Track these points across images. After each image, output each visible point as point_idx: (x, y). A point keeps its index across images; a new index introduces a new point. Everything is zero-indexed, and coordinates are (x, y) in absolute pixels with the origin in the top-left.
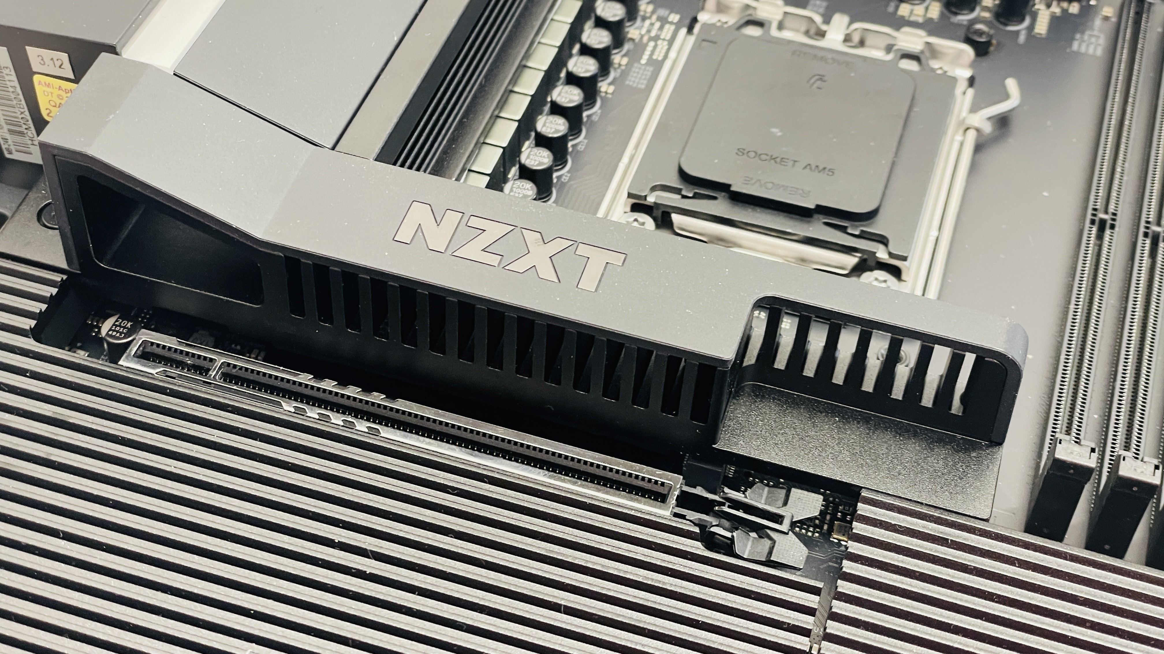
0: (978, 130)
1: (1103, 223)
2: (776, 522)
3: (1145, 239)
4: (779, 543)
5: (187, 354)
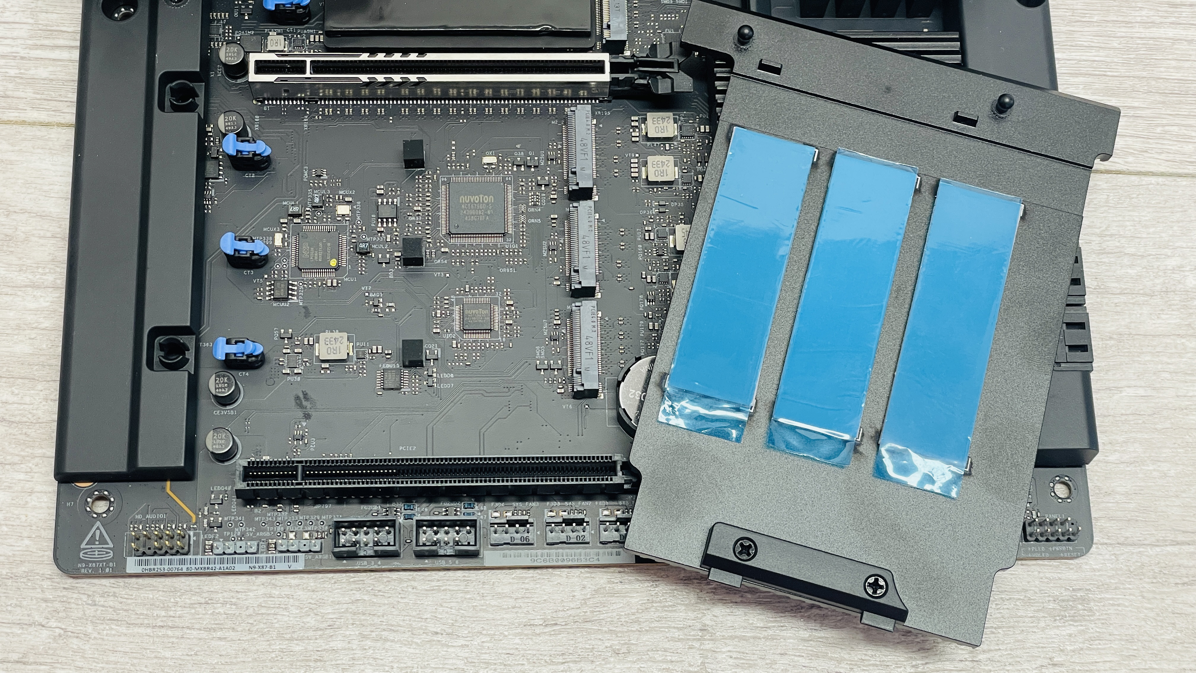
2: (669, 67)
4: (676, 80)
5: (286, 61)
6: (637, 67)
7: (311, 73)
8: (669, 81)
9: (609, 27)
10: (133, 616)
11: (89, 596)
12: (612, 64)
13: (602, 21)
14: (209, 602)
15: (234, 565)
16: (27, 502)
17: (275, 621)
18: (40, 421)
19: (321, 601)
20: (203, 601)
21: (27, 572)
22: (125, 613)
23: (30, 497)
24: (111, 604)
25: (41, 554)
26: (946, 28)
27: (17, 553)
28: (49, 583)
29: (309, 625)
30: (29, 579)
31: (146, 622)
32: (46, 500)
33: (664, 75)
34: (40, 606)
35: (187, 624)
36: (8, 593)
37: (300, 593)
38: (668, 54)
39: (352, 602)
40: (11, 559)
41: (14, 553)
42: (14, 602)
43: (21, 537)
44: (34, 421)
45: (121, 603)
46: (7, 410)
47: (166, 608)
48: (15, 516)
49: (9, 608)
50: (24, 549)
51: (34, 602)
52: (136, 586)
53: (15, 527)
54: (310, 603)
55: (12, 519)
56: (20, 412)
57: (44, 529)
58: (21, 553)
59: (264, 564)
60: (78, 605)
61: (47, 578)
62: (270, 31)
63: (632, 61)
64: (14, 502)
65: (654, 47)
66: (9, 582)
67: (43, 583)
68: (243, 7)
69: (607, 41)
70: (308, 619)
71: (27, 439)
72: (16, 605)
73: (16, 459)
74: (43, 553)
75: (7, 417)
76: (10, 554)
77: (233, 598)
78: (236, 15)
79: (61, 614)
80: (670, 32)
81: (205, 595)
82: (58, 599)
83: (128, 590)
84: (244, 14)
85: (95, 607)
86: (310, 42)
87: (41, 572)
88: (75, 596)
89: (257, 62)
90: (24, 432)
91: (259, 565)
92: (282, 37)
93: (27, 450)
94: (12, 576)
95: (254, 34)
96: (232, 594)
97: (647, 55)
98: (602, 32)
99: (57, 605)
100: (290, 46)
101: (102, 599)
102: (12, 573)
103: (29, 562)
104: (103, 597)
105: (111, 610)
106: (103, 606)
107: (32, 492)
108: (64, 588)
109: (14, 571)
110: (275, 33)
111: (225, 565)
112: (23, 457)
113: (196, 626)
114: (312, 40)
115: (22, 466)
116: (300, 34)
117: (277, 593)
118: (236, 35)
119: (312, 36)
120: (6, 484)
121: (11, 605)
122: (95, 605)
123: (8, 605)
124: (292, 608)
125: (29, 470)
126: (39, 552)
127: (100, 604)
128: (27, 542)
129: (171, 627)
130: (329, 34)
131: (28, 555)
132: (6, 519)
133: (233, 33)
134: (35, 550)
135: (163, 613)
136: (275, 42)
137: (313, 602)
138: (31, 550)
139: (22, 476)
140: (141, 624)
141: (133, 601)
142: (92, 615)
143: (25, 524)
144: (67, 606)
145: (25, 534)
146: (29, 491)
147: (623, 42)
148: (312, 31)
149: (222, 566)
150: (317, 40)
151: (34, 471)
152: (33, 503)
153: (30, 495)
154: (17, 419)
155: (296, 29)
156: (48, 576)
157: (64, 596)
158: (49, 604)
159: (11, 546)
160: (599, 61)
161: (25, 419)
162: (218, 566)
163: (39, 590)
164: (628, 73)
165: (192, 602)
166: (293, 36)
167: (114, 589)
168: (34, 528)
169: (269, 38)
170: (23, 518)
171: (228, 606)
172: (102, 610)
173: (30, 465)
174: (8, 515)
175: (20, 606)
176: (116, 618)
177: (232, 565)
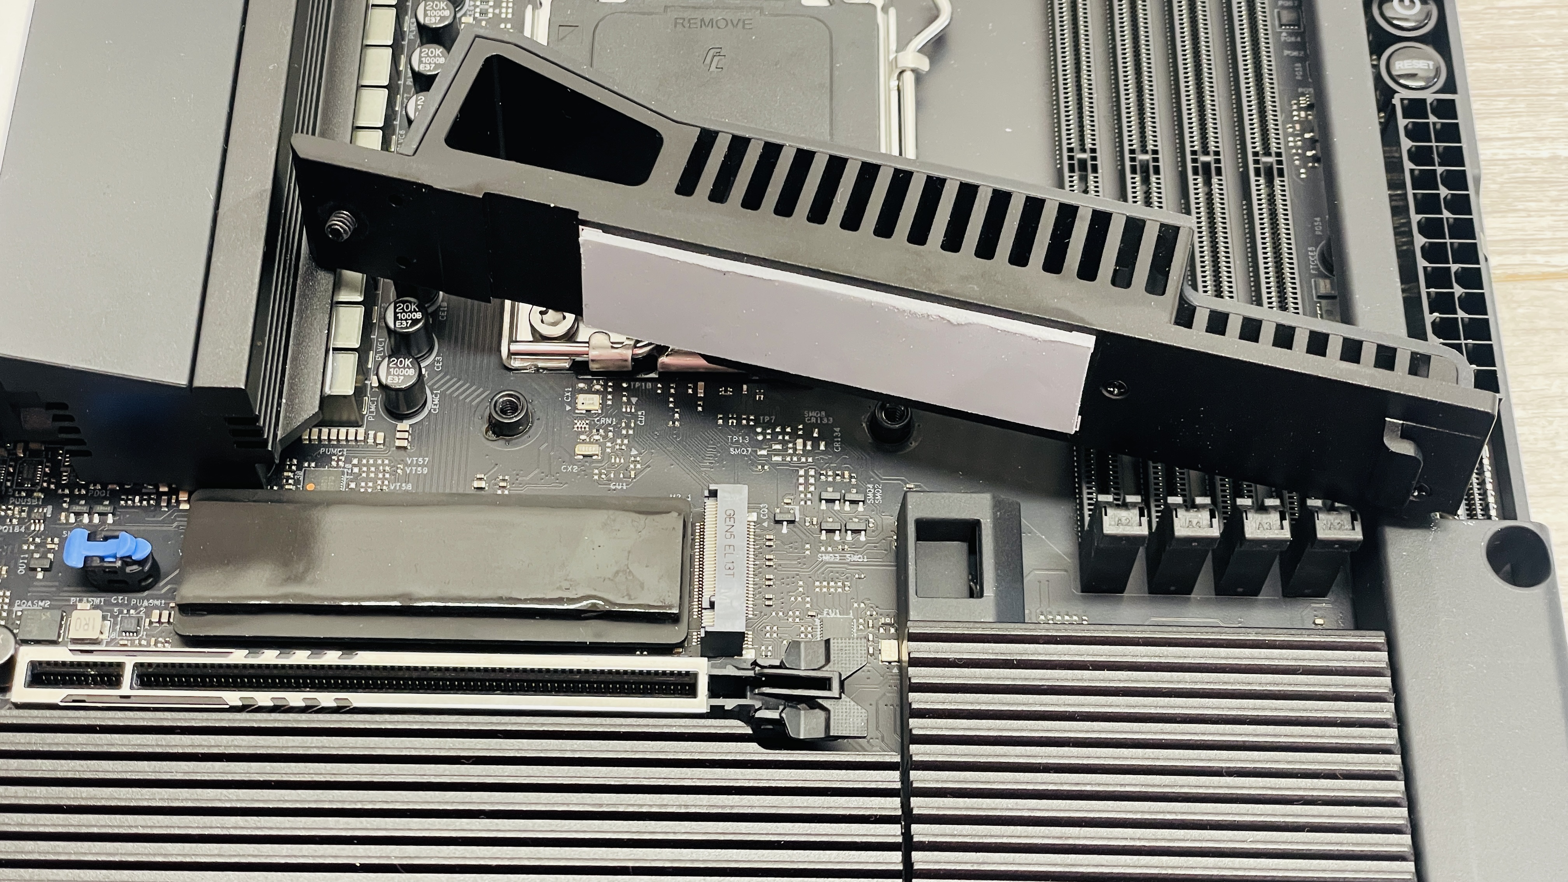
0: (913, 70)
1: (1083, 163)
2: (823, 688)
3: (1134, 176)
4: (834, 712)
5: (87, 665)
6: (759, 687)
7: (131, 688)
8: (821, 714)
9: (712, 605)
12: (713, 679)
13: (701, 594)
26: (1359, 625)
33: (812, 703)
38: (823, 663)
62: (80, 601)
63: (751, 673)
65: (794, 646)
68: (37, 555)
69: (706, 632)
78: (21, 570)
80: (832, 615)
84: (35, 569)
86: (151, 623)
89: (34, 665)
92: (99, 613)
95: (51, 608)
97: (782, 662)
98: (700, 613)
100: (114, 630)
110: (88, 606)
114: (155, 619)
116: (135, 608)
118: (16, 608)
119: (156, 613)
130: (188, 609)
133: (11, 604)
136: (84, 622)
147: (741, 636)
148: (158, 602)
150: (164, 619)
155: (129, 601)
160: (688, 673)
164: (745, 697)
166: (121, 612)
169: (75, 613)
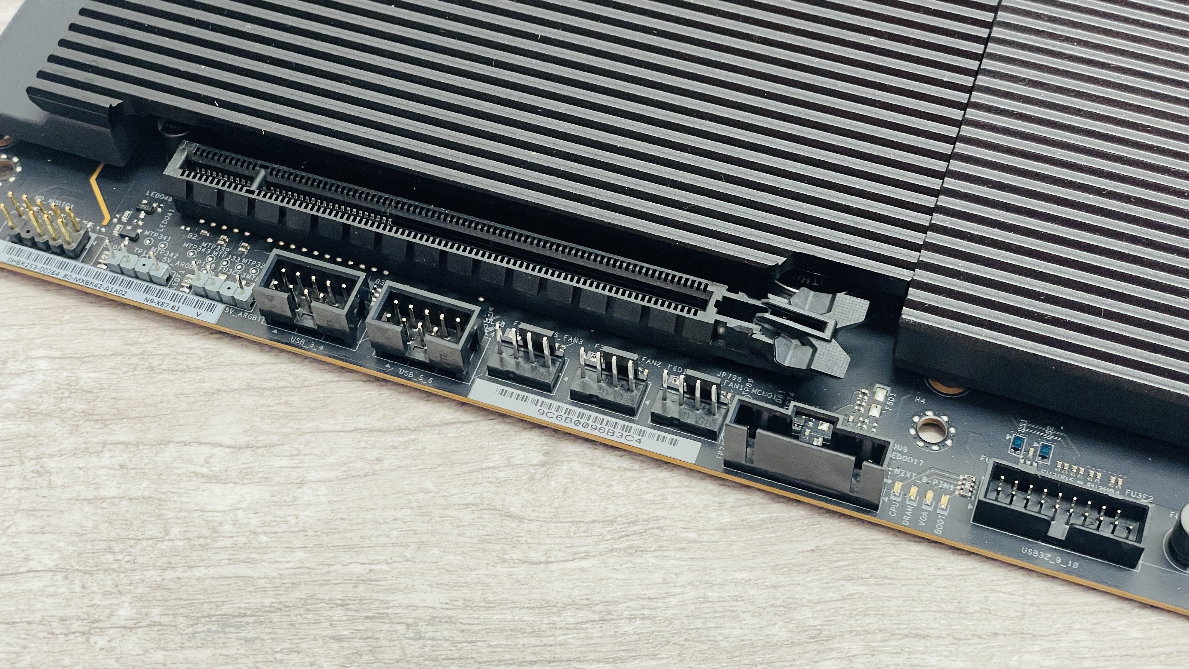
10: (484, 650)
11: (408, 625)
14: (607, 617)
15: (127, 290)
16: (296, 497)
17: (720, 638)
18: (307, 383)
19: (790, 601)
20: (596, 617)
21: (305, 600)
22: (470, 647)
23: (300, 490)
24: (446, 634)
25: (323, 571)
27: (286, 572)
28: (343, 613)
29: (776, 639)
30: (308, 610)
31: (508, 656)
32: (324, 492)
34: (329, 649)
35: (574, 656)
36: (275, 633)
37: (753, 592)
39: (843, 599)
40: (277, 582)
41: (281, 572)
42: (287, 645)
43: (291, 549)
44: (299, 385)
45: (462, 631)
46: (254, 374)
47: (537, 634)
48: (278, 519)
49: (279, 656)
50: (297, 565)
51: (320, 642)
52: (483, 604)
53: (280, 535)
54: (773, 605)
55: (274, 524)
56: (276, 375)
57: (327, 534)
58: (293, 571)
59: (166, 301)
60: (391, 641)
61: (338, 605)
64: (275, 499)
66: (276, 617)
67: (330, 613)
70: (774, 630)
71: (288, 410)
72: (291, 651)
73: (275, 439)
74: (327, 568)
75: (255, 383)
76: (275, 574)
77: (644, 607)
79: (365, 658)
81: (600, 608)
82: (359, 635)
83: (471, 612)
85: (421, 642)
87: (327, 597)
88: (386, 627)
90: (283, 401)
91: (160, 300)
93: (292, 424)
94: (280, 606)
96: (643, 602)
99: (358, 644)
101: (430, 629)
102: (280, 603)
103: (306, 583)
104: (432, 625)
105: (447, 644)
106: (434, 639)
107: (302, 483)
108: (367, 617)
109: (284, 598)
111: (116, 287)
112: (285, 435)
113: (591, 656)
115: (286, 447)
117: (715, 595)
120: (260, 475)
121: (281, 651)
122: (420, 638)
123: (276, 652)
124: (745, 616)
125: (295, 452)
126: (321, 567)
127: (427, 635)
128: (300, 554)
129: (550, 662)
131: (303, 574)
132: (264, 524)
134: (313, 566)
135: (533, 641)
137: (779, 603)
138: (308, 565)
139: (285, 462)
140: (500, 661)
141: (481, 627)
142: (417, 654)
143: (296, 529)
144: (375, 645)
145: (297, 543)
146: (299, 481)
149: (111, 286)
151: (304, 452)
152: (306, 498)
153: (300, 487)
154: (272, 385)
156: (340, 602)
157: (366, 630)
158: (344, 644)
159: (276, 562)
161: (283, 384)
162: (105, 285)
163: (327, 624)
165: (580, 620)
167: (449, 613)
168: (311, 533)
170: (292, 521)
171: (638, 622)
172: (432, 646)
173: (296, 445)
174: (266, 519)
175: (298, 652)
176: (456, 656)
177: (124, 289)
